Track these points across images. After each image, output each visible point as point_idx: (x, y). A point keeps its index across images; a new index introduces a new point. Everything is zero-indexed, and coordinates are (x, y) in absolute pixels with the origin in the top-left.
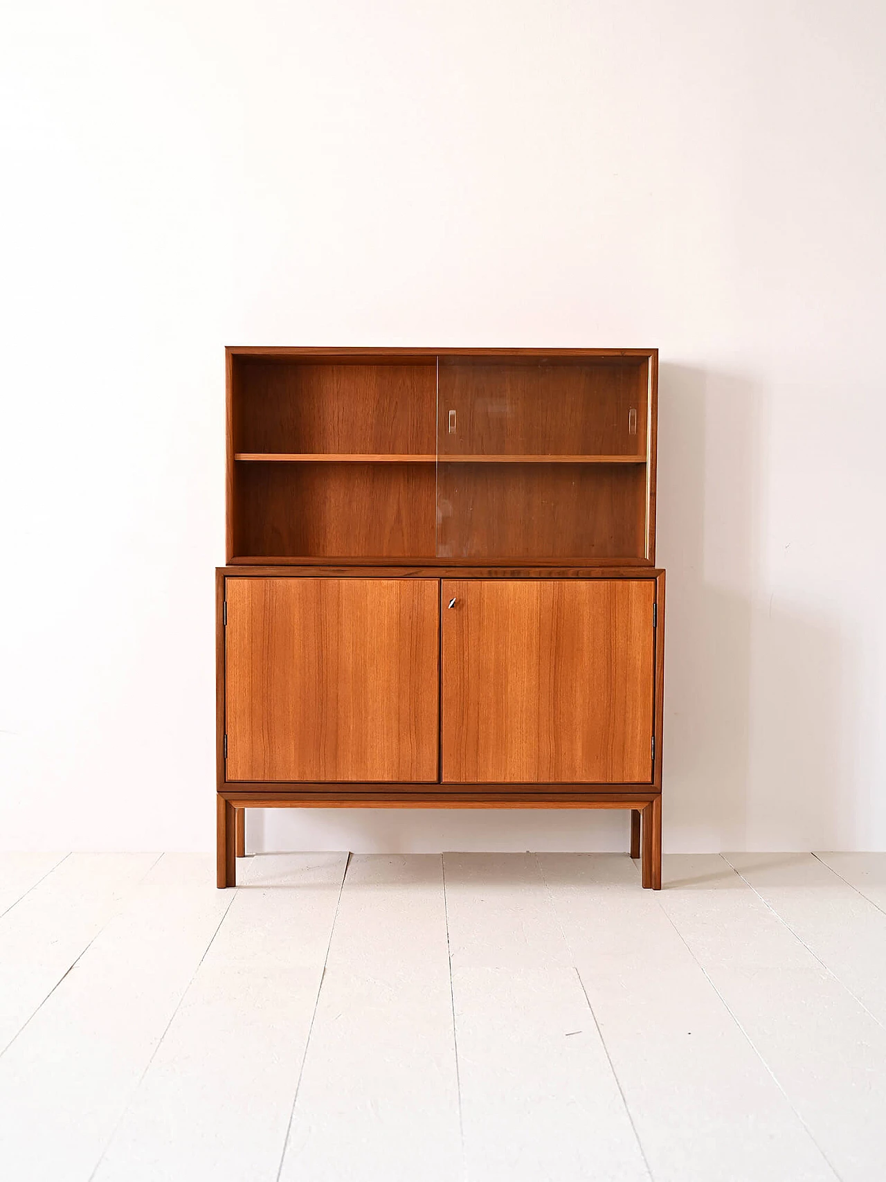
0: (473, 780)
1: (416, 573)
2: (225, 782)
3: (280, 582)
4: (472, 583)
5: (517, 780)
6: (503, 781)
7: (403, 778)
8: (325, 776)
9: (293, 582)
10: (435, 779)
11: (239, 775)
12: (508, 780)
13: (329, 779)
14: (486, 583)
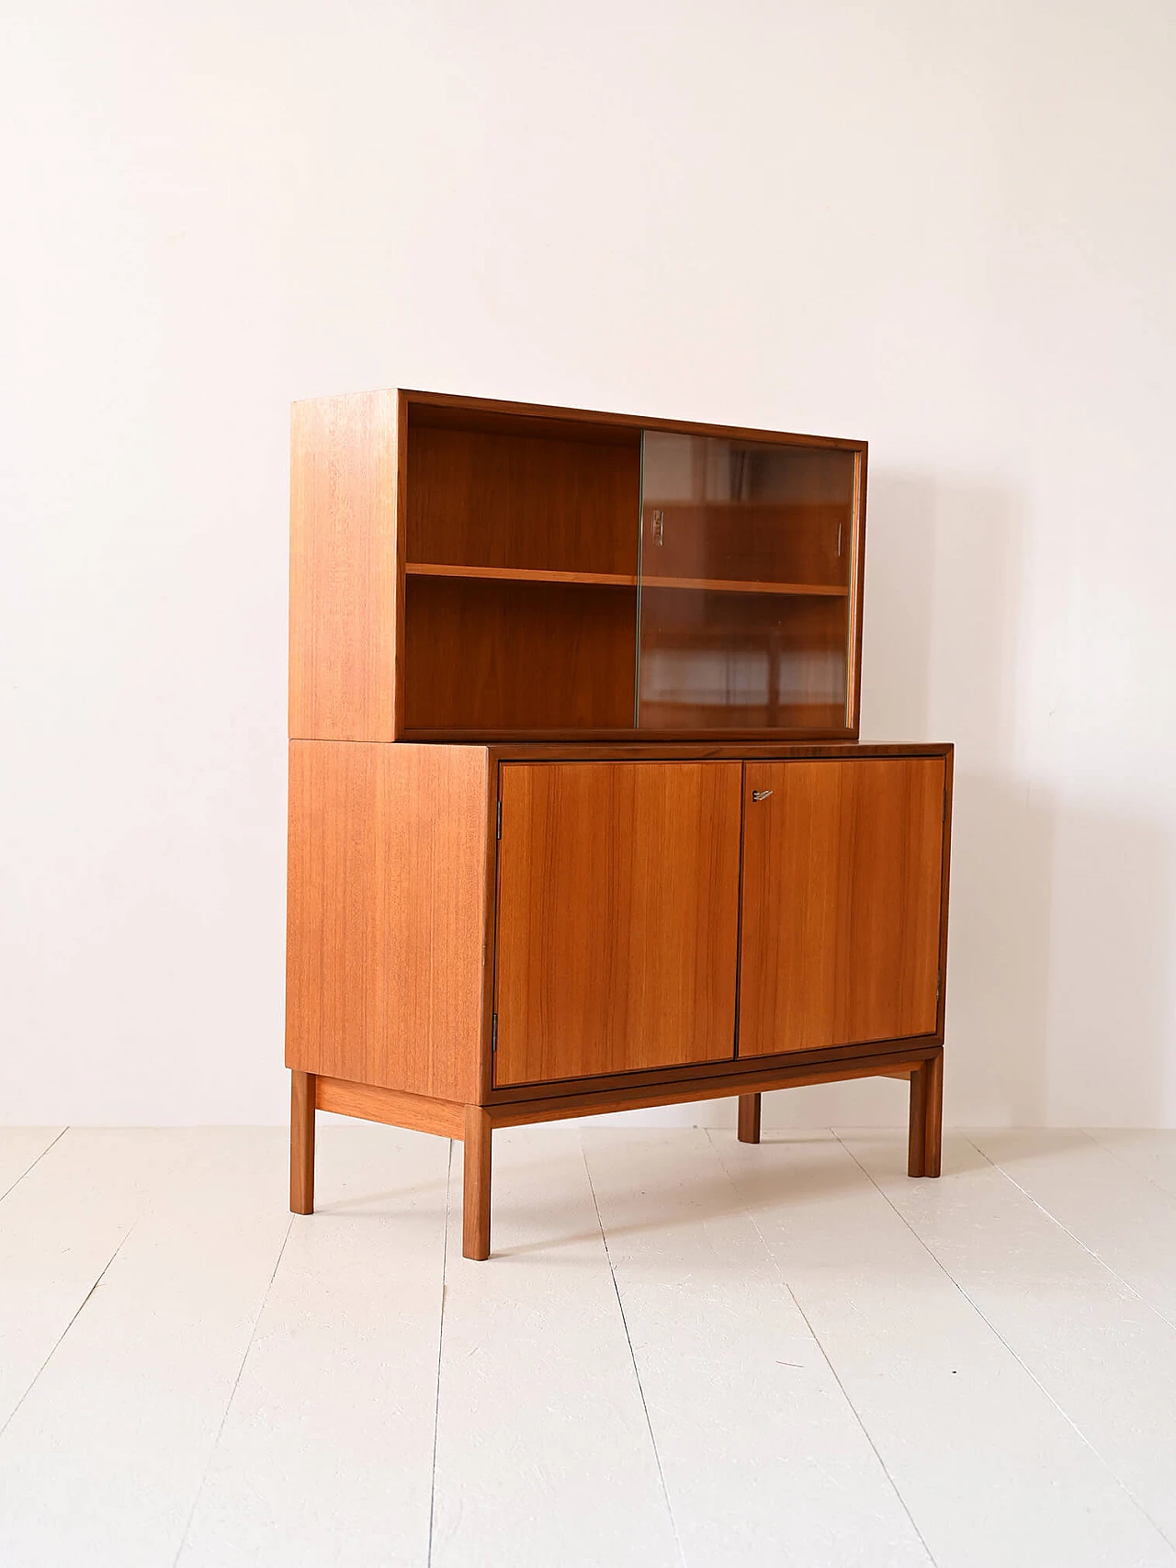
0: (768, 1051)
1: (717, 752)
2: (493, 1090)
3: (567, 768)
4: (776, 766)
5: (813, 1046)
6: (799, 1048)
7: (701, 1058)
8: (613, 1066)
9: (584, 768)
10: (732, 1055)
11: (511, 1076)
12: (804, 1047)
13: (617, 1069)
14: (791, 765)
